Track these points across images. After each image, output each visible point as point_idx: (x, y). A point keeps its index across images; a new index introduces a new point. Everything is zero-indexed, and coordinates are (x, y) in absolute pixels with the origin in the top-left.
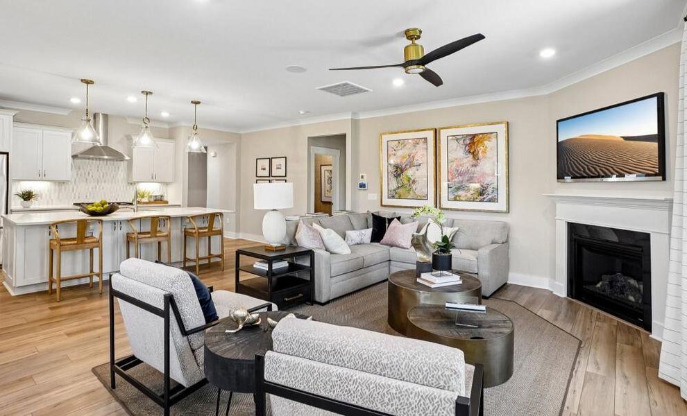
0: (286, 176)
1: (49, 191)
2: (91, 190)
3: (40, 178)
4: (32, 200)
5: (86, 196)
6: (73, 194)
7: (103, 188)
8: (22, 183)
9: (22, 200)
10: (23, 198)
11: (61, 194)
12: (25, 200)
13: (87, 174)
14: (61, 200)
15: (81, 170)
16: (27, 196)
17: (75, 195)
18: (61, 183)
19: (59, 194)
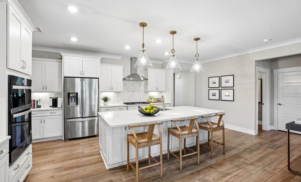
0: (233, 87)
1: (114, 97)
2: (130, 96)
3: (110, 91)
4: (108, 101)
5: (128, 99)
6: (123, 98)
7: (135, 95)
8: (103, 93)
9: (104, 101)
10: (104, 100)
11: (118, 98)
12: (105, 101)
13: (128, 88)
14: (118, 101)
15: (126, 86)
16: (106, 100)
17: (124, 98)
18: (118, 93)
19: (117, 98)
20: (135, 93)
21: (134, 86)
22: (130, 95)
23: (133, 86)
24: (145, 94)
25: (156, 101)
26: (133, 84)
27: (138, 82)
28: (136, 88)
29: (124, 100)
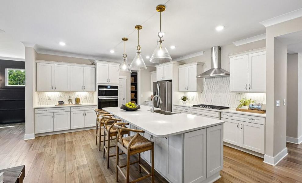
20: (220, 93)
21: (219, 84)
22: (214, 96)
23: (217, 85)
24: (237, 96)
25: (246, 107)
26: (217, 82)
27: (225, 78)
28: (222, 87)
29: (206, 102)
